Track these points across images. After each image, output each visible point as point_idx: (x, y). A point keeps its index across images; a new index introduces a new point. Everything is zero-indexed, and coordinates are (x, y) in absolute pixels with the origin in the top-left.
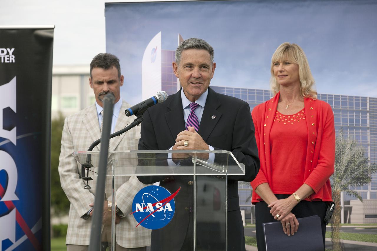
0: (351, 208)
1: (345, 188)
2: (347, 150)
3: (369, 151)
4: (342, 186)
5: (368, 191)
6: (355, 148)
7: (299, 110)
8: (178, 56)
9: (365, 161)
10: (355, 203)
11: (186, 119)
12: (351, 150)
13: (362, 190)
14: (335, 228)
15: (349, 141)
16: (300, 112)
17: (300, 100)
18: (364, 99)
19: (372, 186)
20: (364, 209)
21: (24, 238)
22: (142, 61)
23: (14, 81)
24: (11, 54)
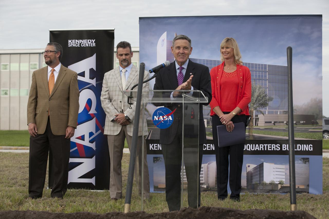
0: (258, 119)
1: (255, 109)
2: (257, 90)
3: (267, 91)
4: (254, 108)
5: (267, 110)
6: (261, 89)
7: (235, 70)
8: (173, 43)
9: (265, 96)
10: (260, 116)
11: (177, 74)
12: (259, 90)
13: (264, 110)
14: (251, 128)
15: (258, 86)
16: (235, 71)
17: (234, 66)
18: (265, 65)
19: (268, 108)
20: (265, 119)
21: (100, 132)
22: (157, 46)
23: (95, 56)
24: (93, 42)
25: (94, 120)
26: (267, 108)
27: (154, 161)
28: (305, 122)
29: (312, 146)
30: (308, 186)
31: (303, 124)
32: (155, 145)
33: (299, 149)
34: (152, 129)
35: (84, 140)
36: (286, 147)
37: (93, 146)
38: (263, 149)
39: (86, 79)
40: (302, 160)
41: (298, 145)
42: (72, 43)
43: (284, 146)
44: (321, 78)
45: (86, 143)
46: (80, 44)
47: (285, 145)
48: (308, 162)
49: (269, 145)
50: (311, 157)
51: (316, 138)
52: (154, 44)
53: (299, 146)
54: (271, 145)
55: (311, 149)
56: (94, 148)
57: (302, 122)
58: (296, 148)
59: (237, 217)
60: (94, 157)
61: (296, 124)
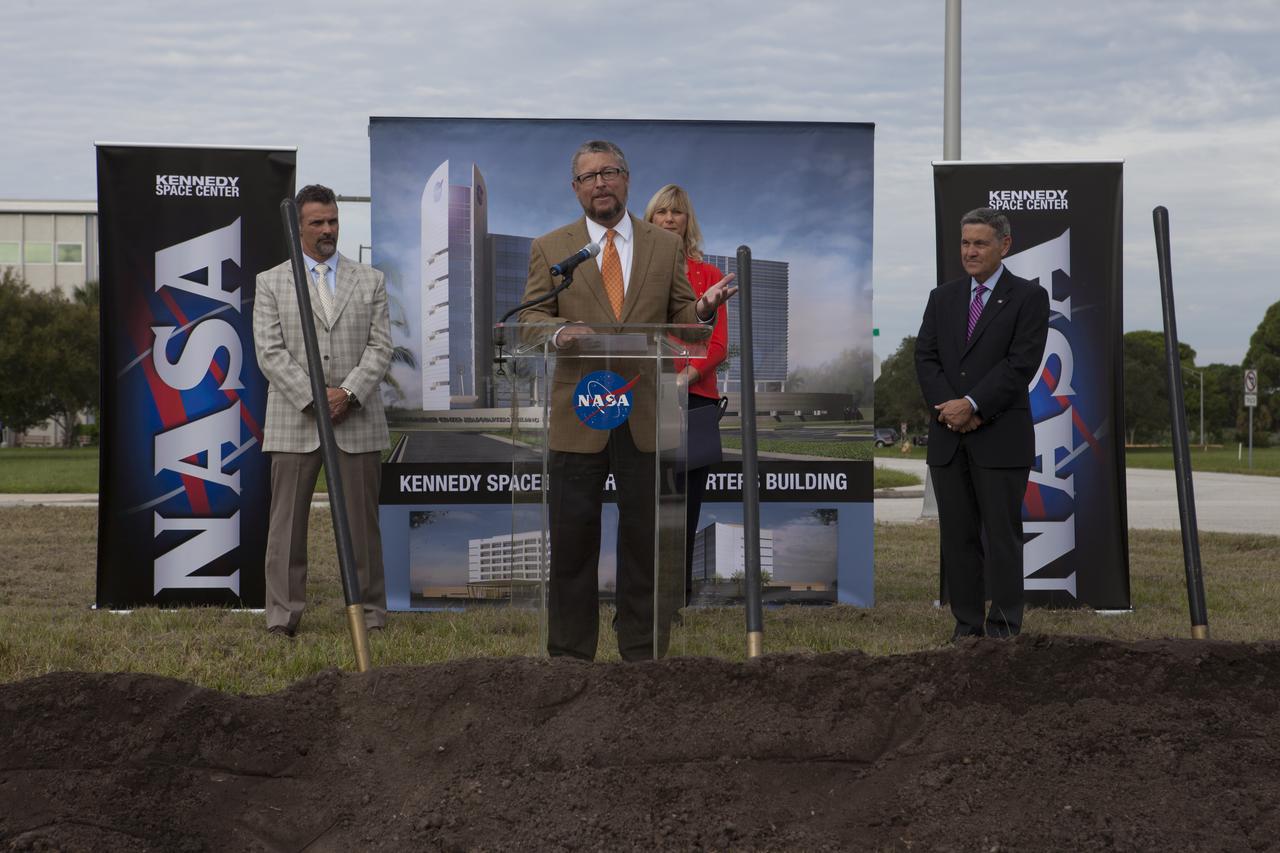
18: (722, 259)
19: (729, 375)
21: (252, 441)
22: (421, 199)
23: (237, 223)
24: (233, 184)
25: (237, 406)
26: (727, 376)
27: (412, 523)
28: (825, 412)
29: (845, 477)
30: (835, 584)
31: (821, 418)
32: (415, 477)
33: (811, 485)
34: (406, 433)
35: (206, 466)
36: (777, 481)
37: (232, 482)
38: (714, 488)
39: (213, 290)
40: (819, 515)
41: (808, 475)
42: (168, 185)
43: (771, 478)
44: (870, 296)
45: (212, 473)
46: (194, 188)
47: (774, 476)
48: (836, 519)
49: (730, 476)
50: (841, 507)
51: (854, 455)
52: (414, 195)
53: (811, 478)
54: (735, 475)
55: (841, 485)
56: (237, 489)
57: (819, 413)
58: (802, 483)
59: (1124, 659)
60: (237, 514)
61: (802, 418)
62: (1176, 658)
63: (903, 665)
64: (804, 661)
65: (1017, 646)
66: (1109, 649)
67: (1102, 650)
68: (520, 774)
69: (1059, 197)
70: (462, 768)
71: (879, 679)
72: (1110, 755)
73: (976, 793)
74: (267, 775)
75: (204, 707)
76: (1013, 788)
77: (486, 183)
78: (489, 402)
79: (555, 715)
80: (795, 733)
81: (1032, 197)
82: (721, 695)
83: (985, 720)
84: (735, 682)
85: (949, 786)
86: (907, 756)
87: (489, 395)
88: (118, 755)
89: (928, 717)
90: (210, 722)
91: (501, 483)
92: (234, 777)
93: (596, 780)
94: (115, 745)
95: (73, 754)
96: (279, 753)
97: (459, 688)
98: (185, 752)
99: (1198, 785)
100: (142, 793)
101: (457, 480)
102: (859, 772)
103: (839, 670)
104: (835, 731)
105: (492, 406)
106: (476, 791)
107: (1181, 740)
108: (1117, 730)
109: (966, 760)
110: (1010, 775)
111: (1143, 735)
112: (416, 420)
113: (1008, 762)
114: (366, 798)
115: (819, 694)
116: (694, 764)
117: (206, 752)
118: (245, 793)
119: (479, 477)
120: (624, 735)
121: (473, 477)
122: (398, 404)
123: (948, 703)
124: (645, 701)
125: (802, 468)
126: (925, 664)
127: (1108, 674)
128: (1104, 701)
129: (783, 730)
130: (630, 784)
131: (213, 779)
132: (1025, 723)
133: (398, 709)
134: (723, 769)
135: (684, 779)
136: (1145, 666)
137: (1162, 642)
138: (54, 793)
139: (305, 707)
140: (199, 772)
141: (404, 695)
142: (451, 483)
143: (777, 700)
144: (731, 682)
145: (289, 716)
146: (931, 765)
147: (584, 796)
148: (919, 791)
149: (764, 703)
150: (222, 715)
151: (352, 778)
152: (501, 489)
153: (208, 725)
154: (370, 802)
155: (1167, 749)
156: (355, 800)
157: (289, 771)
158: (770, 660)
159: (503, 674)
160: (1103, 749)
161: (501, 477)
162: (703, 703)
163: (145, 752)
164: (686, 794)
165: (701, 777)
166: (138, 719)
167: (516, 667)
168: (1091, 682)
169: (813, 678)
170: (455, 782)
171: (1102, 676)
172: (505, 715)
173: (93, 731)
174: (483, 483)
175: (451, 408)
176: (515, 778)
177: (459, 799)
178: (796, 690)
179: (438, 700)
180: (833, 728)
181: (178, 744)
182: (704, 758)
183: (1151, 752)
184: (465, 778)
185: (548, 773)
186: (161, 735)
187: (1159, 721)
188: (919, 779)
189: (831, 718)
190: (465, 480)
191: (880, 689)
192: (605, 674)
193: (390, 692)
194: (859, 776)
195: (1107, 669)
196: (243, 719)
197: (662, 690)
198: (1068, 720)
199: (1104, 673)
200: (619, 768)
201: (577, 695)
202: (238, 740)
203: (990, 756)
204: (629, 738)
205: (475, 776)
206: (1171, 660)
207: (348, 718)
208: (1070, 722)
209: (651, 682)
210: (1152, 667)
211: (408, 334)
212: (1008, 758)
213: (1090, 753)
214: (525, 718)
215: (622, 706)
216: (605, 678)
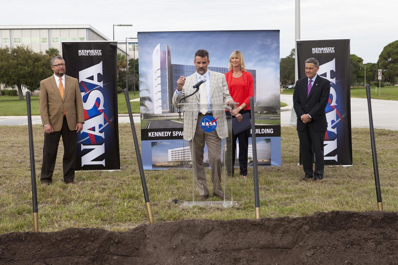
16: (241, 77)
21: (107, 124)
22: (152, 54)
23: (101, 63)
24: (100, 52)
25: (102, 115)
27: (152, 145)
29: (273, 130)
30: (270, 159)
31: (266, 113)
32: (153, 133)
33: (263, 132)
34: (150, 120)
35: (95, 131)
37: (102, 135)
39: (95, 82)
40: (265, 140)
41: (262, 129)
42: (82, 53)
45: (97, 133)
46: (89, 53)
48: (270, 141)
50: (272, 138)
51: (275, 123)
52: (150, 54)
53: (263, 130)
55: (272, 132)
56: (104, 137)
57: (265, 112)
58: (261, 132)
59: (360, 218)
60: (104, 144)
61: (260, 113)
62: (375, 217)
63: (300, 220)
64: (272, 220)
65: (331, 214)
66: (356, 215)
67: (354, 215)
68: (196, 255)
69: (332, 49)
70: (180, 253)
71: (293, 225)
72: (357, 246)
73: (321, 258)
74: (128, 256)
75: (110, 237)
76: (331, 256)
77: (171, 50)
78: (173, 111)
79: (205, 236)
80: (271, 241)
81: (324, 49)
82: (250, 230)
83: (323, 236)
84: (254, 226)
85: (314, 256)
86: (302, 246)
87: (173, 109)
88: (88, 252)
89: (307, 235)
90: (112, 242)
91: (177, 134)
92: (119, 257)
93: (217, 256)
94: (87, 249)
95: (76, 252)
96: (131, 250)
97: (179, 230)
98: (106, 250)
99: (381, 254)
100: (95, 262)
101: (164, 133)
102: (289, 251)
103: (282, 222)
104: (282, 240)
105: (174, 112)
106: (185, 260)
107: (376, 241)
108: (359, 238)
109: (318, 248)
110: (330, 252)
111: (366, 240)
112: (153, 117)
113: (329, 249)
114: (155, 262)
115: (277, 229)
116: (244, 251)
117: (112, 250)
118: (123, 261)
119: (170, 132)
120: (224, 242)
121: (169, 132)
122: (147, 113)
123: (312, 231)
124: (230, 232)
125: (261, 127)
126: (306, 220)
127: (356, 222)
128: (355, 230)
129: (268, 240)
130: (226, 257)
131: (114, 258)
132: (333, 237)
133: (162, 236)
134: (252, 252)
135: (241, 255)
136: (366, 219)
137: (371, 212)
138: (72, 263)
139: (137, 235)
140: (110, 256)
141: (163, 232)
142: (163, 134)
143: (265, 231)
144: (253, 226)
145: (133, 239)
146: (308, 249)
147: (214, 261)
148: (305, 257)
149: (262, 232)
150: (115, 239)
151: (151, 256)
152: (177, 135)
153: (111, 242)
154: (156, 263)
155: (373, 244)
156: (152, 262)
157: (134, 254)
158: (263, 220)
159: (190, 225)
160: (355, 244)
161: (177, 132)
162: (245, 233)
163: (95, 251)
164: (242, 260)
165: (246, 254)
166: (93, 241)
167: (194, 223)
168: (351, 224)
169: (276, 224)
170: (179, 257)
171: (354, 222)
172: (191, 237)
173: (81, 245)
174: (172, 134)
175: (162, 113)
176: (195, 256)
177: (180, 262)
178: (271, 228)
179: (173, 233)
180: (281, 239)
181: (104, 248)
182: (246, 249)
183: (368, 245)
184: (182, 256)
185: (204, 254)
186: (99, 246)
187: (371, 235)
188: (305, 254)
189: (280, 236)
190: (166, 133)
191: (293, 227)
192: (218, 225)
193: (160, 231)
194: (289, 253)
195: (356, 221)
196: (121, 240)
197: (234, 229)
198: (346, 235)
199: (355, 222)
200: (223, 252)
201: (211, 231)
202: (120, 246)
203: (324, 247)
204: (226, 243)
205: (184, 255)
206: (373, 218)
207: (149, 238)
208: (346, 236)
209: (231, 227)
210: (368, 220)
211: (150, 93)
212: (329, 247)
213: (352, 245)
214: (197, 238)
215: (223, 234)
216: (218, 226)
